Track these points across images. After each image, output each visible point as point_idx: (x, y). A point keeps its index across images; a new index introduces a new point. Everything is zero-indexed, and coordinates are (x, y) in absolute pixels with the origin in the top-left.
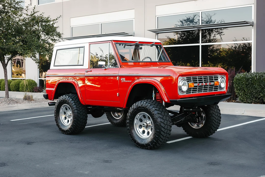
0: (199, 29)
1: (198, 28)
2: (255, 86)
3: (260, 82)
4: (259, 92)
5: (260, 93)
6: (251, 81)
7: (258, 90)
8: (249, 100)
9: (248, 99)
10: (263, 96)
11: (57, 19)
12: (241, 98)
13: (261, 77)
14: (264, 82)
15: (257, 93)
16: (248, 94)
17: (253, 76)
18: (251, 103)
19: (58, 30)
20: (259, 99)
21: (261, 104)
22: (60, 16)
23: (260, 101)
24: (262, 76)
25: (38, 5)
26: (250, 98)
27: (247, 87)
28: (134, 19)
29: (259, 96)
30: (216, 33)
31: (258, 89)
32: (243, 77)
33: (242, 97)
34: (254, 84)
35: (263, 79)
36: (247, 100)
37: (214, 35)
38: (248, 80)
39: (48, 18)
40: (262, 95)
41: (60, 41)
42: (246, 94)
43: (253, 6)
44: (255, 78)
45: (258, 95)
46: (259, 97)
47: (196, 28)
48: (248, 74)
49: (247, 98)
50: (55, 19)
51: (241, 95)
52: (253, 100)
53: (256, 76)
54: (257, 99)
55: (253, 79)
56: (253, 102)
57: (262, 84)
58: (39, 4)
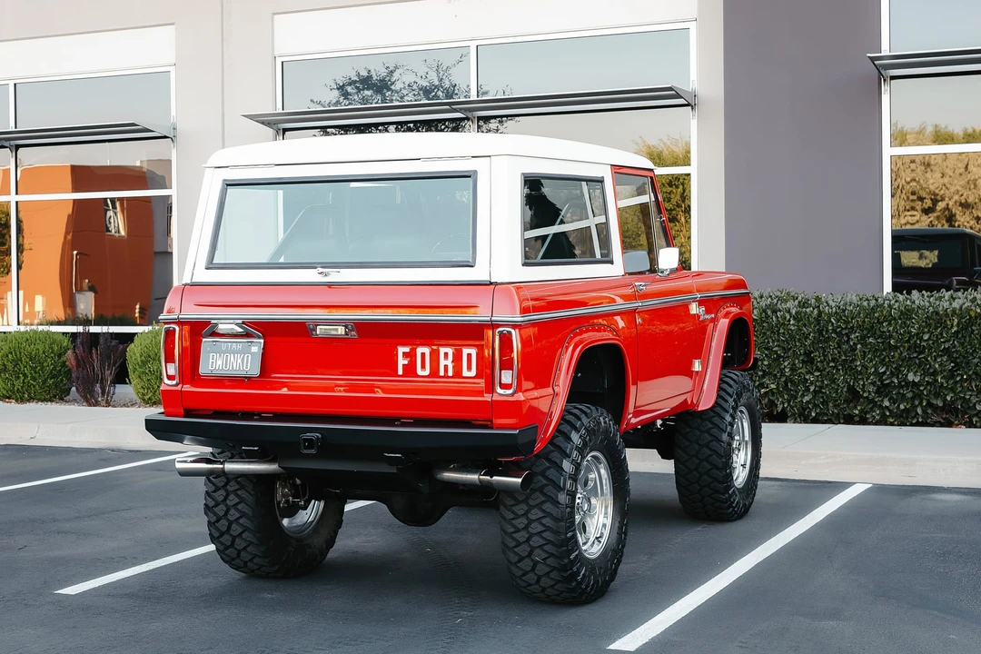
0: (470, 115)
1: (464, 110)
3: (765, 333)
4: (760, 373)
5: (763, 376)
10: (777, 388)
13: (769, 313)
14: (784, 333)
28: (172, 69)
31: (760, 363)
35: (778, 320)
40: (773, 386)
43: (693, 26)
47: (458, 110)
57: (773, 341)
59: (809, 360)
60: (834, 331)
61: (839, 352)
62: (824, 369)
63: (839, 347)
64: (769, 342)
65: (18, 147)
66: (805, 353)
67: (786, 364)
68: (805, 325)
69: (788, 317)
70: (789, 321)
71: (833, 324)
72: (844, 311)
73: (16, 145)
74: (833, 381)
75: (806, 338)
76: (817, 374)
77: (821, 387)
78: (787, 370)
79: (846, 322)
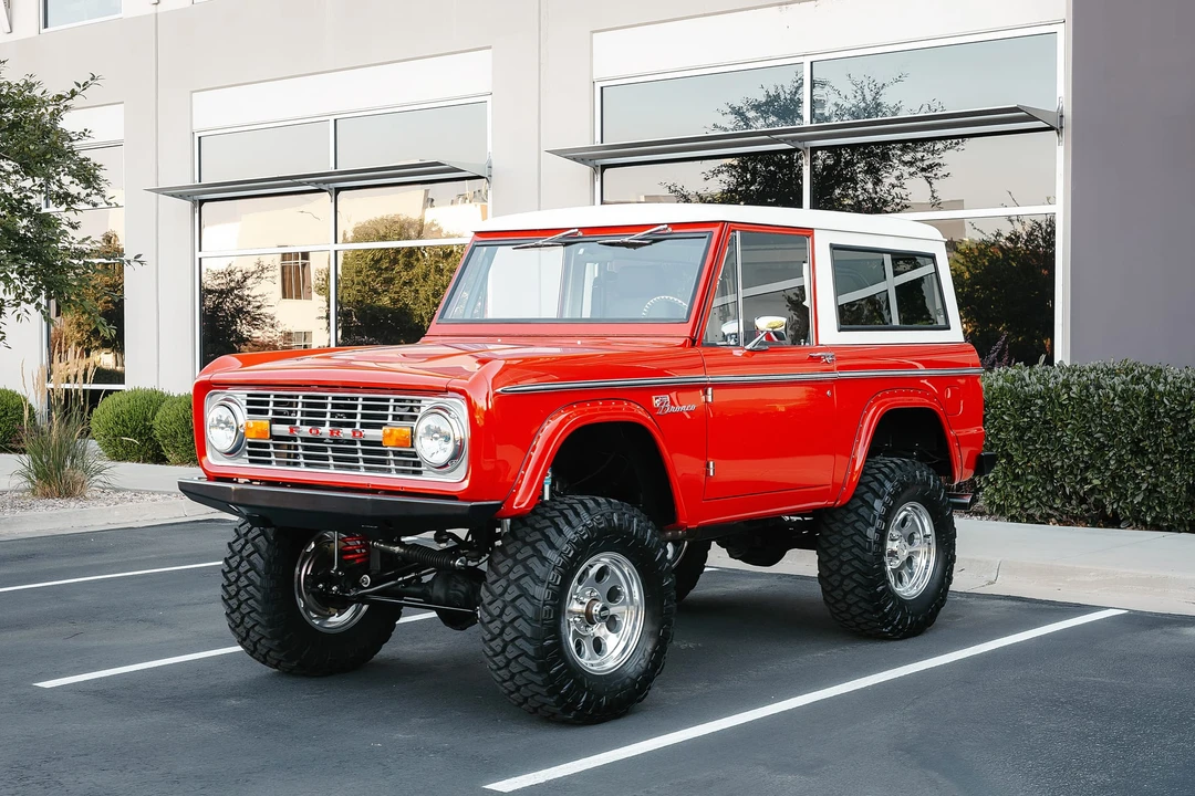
0: (800, 146)
1: (793, 140)
2: (1062, 436)
4: (1082, 465)
5: (1086, 469)
6: (1042, 409)
7: (1077, 459)
8: (1032, 507)
9: (1030, 500)
10: (1103, 484)
11: (73, 93)
12: (992, 495)
13: (1092, 389)
14: (1107, 416)
15: (1071, 473)
16: (1030, 477)
17: (1050, 385)
18: (1045, 520)
19: (83, 150)
20: (1082, 501)
21: (1095, 524)
22: (92, 79)
23: (1087, 511)
24: (1099, 387)
25: (43, 31)
26: (1038, 498)
27: (1021, 438)
28: (488, 98)
29: (1082, 487)
30: (906, 170)
31: (1078, 453)
32: (1002, 388)
33: (997, 490)
34: (1055, 426)
35: (1100, 399)
36: (1022, 507)
37: (898, 178)
38: (1026, 402)
39: (30, 87)
40: (1096, 482)
41: (95, 205)
42: (1017, 477)
44: (1059, 395)
45: (1077, 483)
46: (1085, 493)
47: (785, 141)
48: (1027, 372)
49: (1022, 494)
50: (65, 91)
51: (996, 480)
52: (1051, 507)
53: (1067, 386)
54: (1074, 502)
55: (1050, 397)
56: (1054, 517)
58: (46, 26)
59: (1138, 451)
60: (1167, 414)
61: (1175, 442)
62: (1158, 463)
63: (1175, 434)
64: (1090, 427)
65: (338, 190)
66: (1133, 442)
67: (1111, 454)
68: (1133, 407)
69: (1112, 396)
70: (1113, 400)
71: (1166, 405)
72: (1180, 389)
73: (336, 189)
74: (1170, 478)
75: (1134, 423)
76: (1149, 468)
77: (1155, 485)
78: (1112, 462)
79: (1182, 404)
